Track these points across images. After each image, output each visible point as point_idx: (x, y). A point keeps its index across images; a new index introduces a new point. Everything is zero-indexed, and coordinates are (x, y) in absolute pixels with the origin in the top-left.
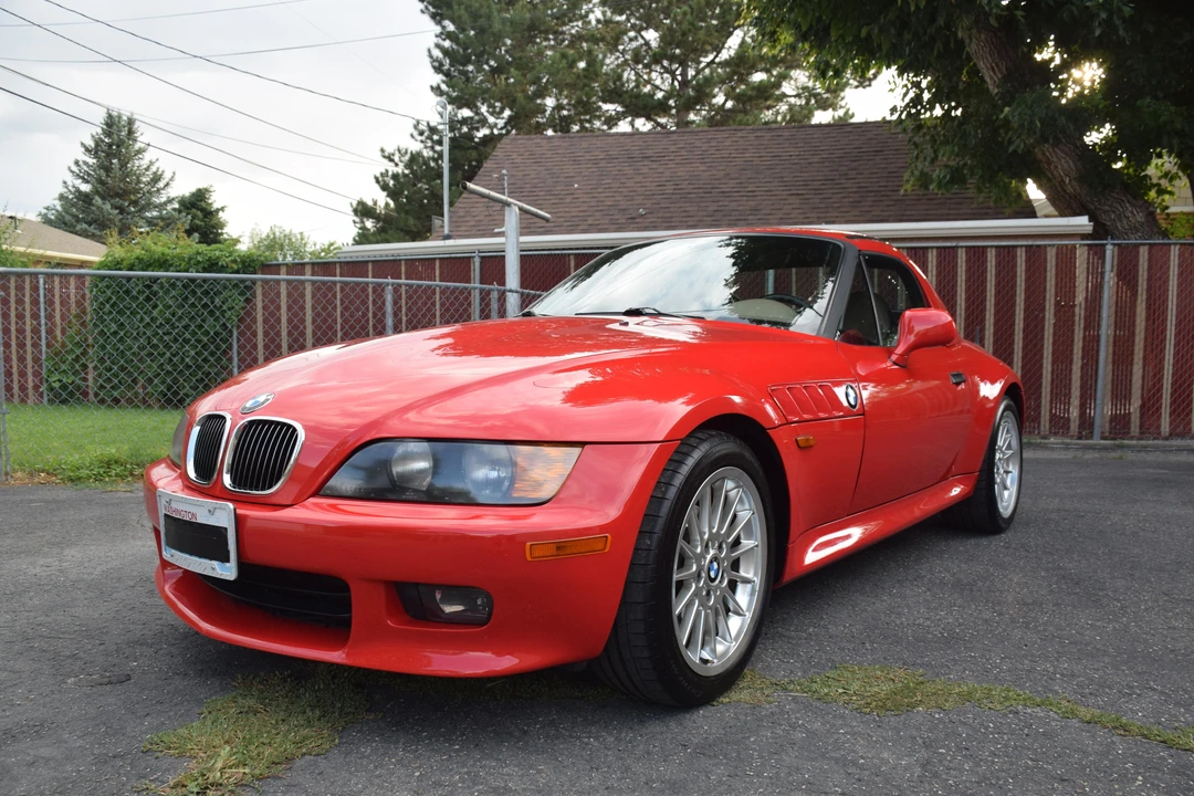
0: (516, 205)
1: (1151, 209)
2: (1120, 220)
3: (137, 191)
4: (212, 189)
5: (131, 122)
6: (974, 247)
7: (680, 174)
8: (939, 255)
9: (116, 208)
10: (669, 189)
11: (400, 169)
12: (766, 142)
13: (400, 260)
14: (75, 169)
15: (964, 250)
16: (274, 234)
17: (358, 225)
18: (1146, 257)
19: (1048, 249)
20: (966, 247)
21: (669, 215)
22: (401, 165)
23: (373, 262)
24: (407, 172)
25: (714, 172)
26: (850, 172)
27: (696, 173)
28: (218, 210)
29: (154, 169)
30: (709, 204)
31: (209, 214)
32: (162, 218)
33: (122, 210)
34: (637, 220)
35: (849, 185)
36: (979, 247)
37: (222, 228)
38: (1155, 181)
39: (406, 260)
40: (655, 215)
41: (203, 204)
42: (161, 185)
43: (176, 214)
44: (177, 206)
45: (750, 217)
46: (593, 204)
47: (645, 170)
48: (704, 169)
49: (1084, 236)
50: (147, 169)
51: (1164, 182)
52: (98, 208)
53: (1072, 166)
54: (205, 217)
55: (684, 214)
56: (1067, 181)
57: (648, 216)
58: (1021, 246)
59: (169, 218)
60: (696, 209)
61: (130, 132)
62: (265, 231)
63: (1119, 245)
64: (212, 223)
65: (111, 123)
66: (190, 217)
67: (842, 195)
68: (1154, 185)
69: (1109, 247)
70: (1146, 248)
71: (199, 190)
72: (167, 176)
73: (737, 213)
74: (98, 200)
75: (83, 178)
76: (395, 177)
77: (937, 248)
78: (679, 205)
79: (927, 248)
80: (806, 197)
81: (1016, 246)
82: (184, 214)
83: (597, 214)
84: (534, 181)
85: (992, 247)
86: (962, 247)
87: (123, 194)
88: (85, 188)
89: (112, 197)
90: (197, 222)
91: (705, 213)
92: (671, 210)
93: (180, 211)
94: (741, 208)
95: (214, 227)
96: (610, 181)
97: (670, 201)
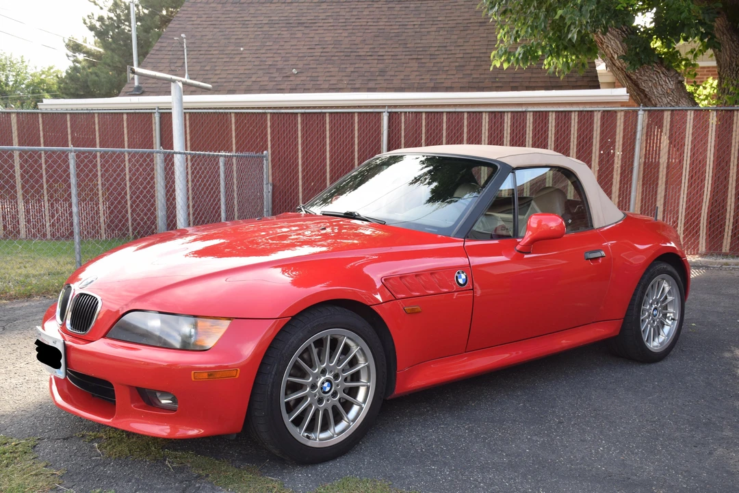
0: (179, 81)
1: (680, 78)
2: (656, 88)
6: (539, 112)
7: (326, 39)
8: (513, 118)
10: (318, 52)
11: (105, 14)
12: (396, 13)
13: (94, 113)
15: (532, 114)
17: (72, 59)
18: (669, 119)
19: (595, 113)
20: (533, 112)
21: (316, 74)
22: (106, 9)
23: (70, 113)
24: (112, 15)
25: (354, 38)
26: (459, 40)
27: (340, 39)
30: (348, 66)
34: (291, 79)
35: (458, 52)
36: (542, 112)
38: (683, 56)
39: (99, 113)
40: (304, 75)
45: (379, 78)
46: (256, 63)
47: (299, 35)
48: (346, 35)
49: (623, 104)
51: (690, 57)
53: (619, 45)
55: (328, 74)
56: (616, 57)
57: (300, 75)
58: (575, 111)
60: (337, 69)
63: (649, 111)
67: (450, 60)
68: (683, 60)
69: (641, 113)
70: (669, 112)
73: (369, 74)
76: (101, 19)
77: (512, 112)
78: (325, 66)
79: (504, 112)
80: (423, 61)
81: (571, 111)
83: (260, 72)
84: (210, 41)
85: (552, 111)
86: (530, 112)
91: (344, 74)
92: (318, 70)
94: (372, 70)
96: (271, 44)
97: (318, 62)
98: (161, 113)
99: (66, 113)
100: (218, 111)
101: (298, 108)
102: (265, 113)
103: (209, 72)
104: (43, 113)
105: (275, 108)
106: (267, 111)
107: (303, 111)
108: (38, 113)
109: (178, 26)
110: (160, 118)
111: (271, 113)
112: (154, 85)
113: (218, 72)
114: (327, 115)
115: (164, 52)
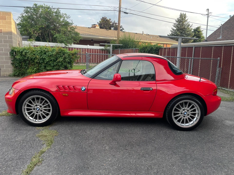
3: (185, 28)
4: (200, 27)
5: (185, 15)
9: (180, 32)
14: (174, 25)
31: (199, 32)
32: (189, 34)
37: (202, 35)
41: (198, 30)
42: (189, 27)
44: (193, 31)
50: (187, 24)
52: (176, 33)
61: (185, 17)
65: (181, 16)
71: (198, 27)
72: (190, 25)
74: (177, 31)
75: (175, 27)
87: (182, 29)
88: (175, 29)
89: (180, 30)
90: (196, 34)
93: (193, 32)
95: (200, 35)
100: (209, 46)
101: (233, 44)
102: (222, 46)
103: (229, 34)
105: (225, 44)
110: (195, 48)
112: (211, 39)
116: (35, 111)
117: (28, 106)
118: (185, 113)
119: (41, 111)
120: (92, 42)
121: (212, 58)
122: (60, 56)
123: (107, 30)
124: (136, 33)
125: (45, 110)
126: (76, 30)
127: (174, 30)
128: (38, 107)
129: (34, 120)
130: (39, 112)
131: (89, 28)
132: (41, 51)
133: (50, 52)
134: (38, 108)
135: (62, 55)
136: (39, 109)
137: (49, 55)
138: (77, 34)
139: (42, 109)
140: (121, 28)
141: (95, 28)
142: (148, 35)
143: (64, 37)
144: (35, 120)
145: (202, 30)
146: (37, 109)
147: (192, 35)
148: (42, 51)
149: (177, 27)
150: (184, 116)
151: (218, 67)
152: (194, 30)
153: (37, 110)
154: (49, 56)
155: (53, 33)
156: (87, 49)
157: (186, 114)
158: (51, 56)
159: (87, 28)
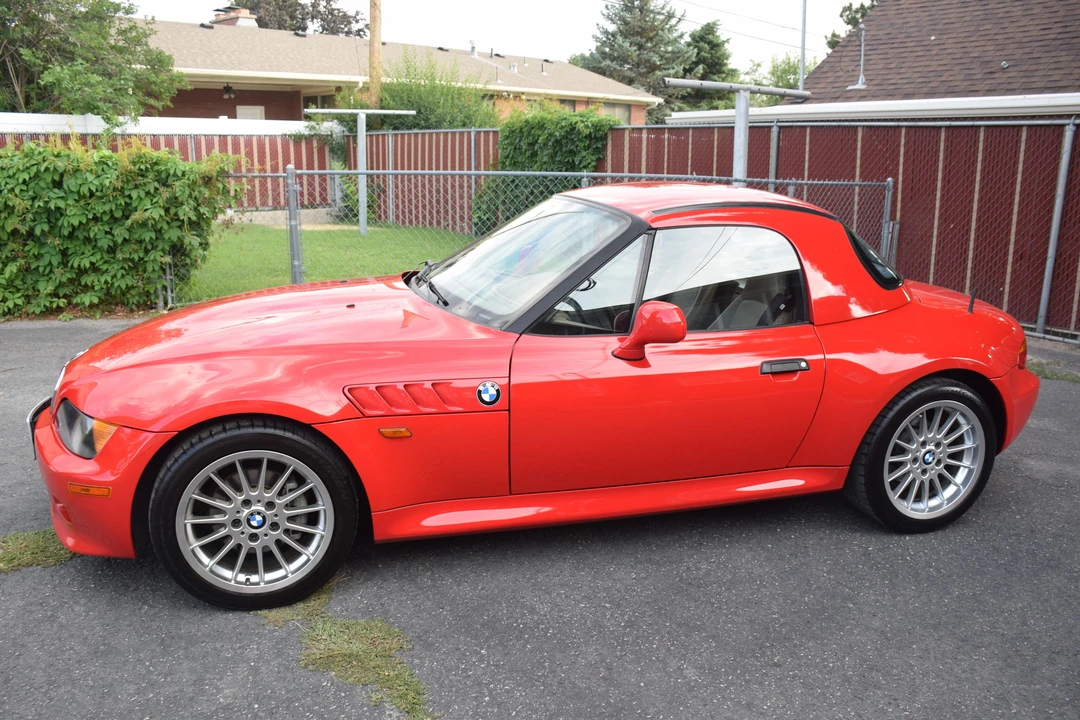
0: (745, 90)
3: (653, 28)
4: (719, 23)
9: (636, 44)
14: (605, 12)
16: (789, 59)
21: (1035, 67)
28: (724, 42)
29: (667, 8)
31: (715, 46)
32: (673, 52)
33: (640, 47)
37: (727, 59)
40: (1016, 69)
41: (710, 37)
42: (673, 21)
43: (685, 48)
44: (689, 40)
46: (958, 56)
50: (663, 9)
52: (620, 46)
54: (712, 49)
59: (679, 52)
60: (1071, 58)
62: (781, 59)
64: (718, 55)
66: (696, 50)
72: (678, 14)
74: (620, 39)
75: (612, 20)
76: (861, 9)
78: (1055, 54)
82: (691, 48)
83: (956, 68)
87: (642, 32)
88: (612, 28)
89: (633, 35)
90: (703, 54)
92: (1042, 60)
93: (689, 45)
95: (719, 59)
96: (989, 27)
97: (1046, 48)
98: (780, 127)
99: (688, 128)
100: (842, 124)
101: (942, 119)
102: (899, 127)
103: (893, 71)
104: (669, 129)
105: (913, 120)
106: (901, 124)
107: (948, 123)
108: (665, 128)
109: (879, 13)
111: (906, 127)
112: (822, 90)
113: (902, 71)
114: (982, 129)
115: (849, 48)
116: (243, 533)
117: (200, 509)
118: (927, 456)
119: (275, 526)
120: (226, 97)
121: (858, 180)
122: (143, 195)
123: (297, 34)
124: (441, 49)
125: (291, 519)
126: (153, 43)
127: (606, 32)
128: (253, 508)
129: (242, 577)
130: (266, 535)
131: (202, 25)
132: (34, 169)
133: (91, 177)
134: (259, 513)
135: (156, 184)
136: (264, 518)
137: (85, 190)
138: (159, 62)
139: (276, 515)
140: (357, 22)
141: (234, 24)
142: (497, 55)
143: (99, 83)
144: (248, 580)
145: (723, 38)
146: (255, 519)
147: (688, 58)
148: (42, 169)
149: (622, 19)
150: (924, 472)
151: (888, 218)
152: (693, 36)
153: (254, 523)
154: (81, 197)
155: (33, 59)
156: (216, 140)
157: (931, 459)
158: (92, 194)
159: (194, 26)
